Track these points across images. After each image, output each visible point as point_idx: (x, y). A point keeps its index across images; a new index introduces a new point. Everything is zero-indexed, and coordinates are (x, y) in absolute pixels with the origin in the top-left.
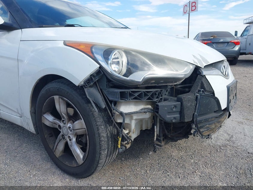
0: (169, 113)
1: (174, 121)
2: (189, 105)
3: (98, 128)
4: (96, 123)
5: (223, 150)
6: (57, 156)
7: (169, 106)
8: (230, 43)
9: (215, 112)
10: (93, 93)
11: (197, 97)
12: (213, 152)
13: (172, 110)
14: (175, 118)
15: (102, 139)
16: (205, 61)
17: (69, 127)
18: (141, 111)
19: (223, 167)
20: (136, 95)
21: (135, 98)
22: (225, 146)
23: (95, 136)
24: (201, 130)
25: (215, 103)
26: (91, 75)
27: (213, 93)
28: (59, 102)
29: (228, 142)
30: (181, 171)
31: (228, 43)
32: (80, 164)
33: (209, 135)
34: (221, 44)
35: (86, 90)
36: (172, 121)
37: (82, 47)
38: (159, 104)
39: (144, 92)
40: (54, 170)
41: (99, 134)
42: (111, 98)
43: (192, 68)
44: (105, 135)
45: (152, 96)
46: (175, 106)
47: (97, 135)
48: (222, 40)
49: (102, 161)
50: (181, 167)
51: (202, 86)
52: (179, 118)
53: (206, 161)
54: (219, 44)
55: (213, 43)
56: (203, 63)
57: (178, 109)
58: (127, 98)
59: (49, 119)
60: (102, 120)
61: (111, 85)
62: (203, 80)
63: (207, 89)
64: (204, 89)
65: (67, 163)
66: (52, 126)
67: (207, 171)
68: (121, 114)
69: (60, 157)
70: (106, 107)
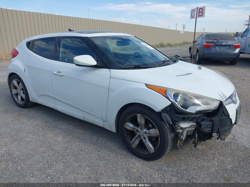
0: (207, 128)
1: (208, 132)
2: (216, 124)
3: (167, 135)
4: (166, 132)
5: (229, 145)
6: (133, 148)
7: (207, 124)
8: (231, 46)
9: (229, 126)
10: (166, 116)
11: (221, 119)
12: (223, 147)
13: (208, 126)
14: (209, 130)
15: (169, 140)
16: (225, 96)
17: (145, 132)
18: (191, 127)
19: (230, 156)
20: (190, 118)
21: (190, 120)
22: (231, 143)
23: (165, 138)
24: (221, 136)
25: (229, 121)
26: (166, 107)
27: (229, 116)
28: (141, 117)
29: (232, 140)
30: (206, 158)
31: (230, 46)
32: (152, 153)
33: (224, 139)
34: (224, 46)
35: (162, 114)
36: (207, 132)
37: (157, 90)
38: (201, 123)
39: (194, 117)
40: (130, 156)
41: (168, 138)
42: (175, 120)
43: (218, 103)
44: (170, 139)
45: (198, 119)
46: (210, 124)
47: (166, 139)
48: (224, 43)
49: (167, 152)
50: (206, 156)
51: (223, 113)
52: (211, 130)
53: (220, 152)
54: (222, 46)
55: (216, 46)
56: (224, 98)
57: (211, 126)
58: (186, 120)
59: (130, 126)
60: (169, 130)
61: (176, 112)
62: (224, 109)
63: (226, 114)
64: (224, 114)
65: (141, 152)
66: (132, 130)
67: (221, 158)
68: (182, 128)
69: (135, 148)
70: (172, 124)
